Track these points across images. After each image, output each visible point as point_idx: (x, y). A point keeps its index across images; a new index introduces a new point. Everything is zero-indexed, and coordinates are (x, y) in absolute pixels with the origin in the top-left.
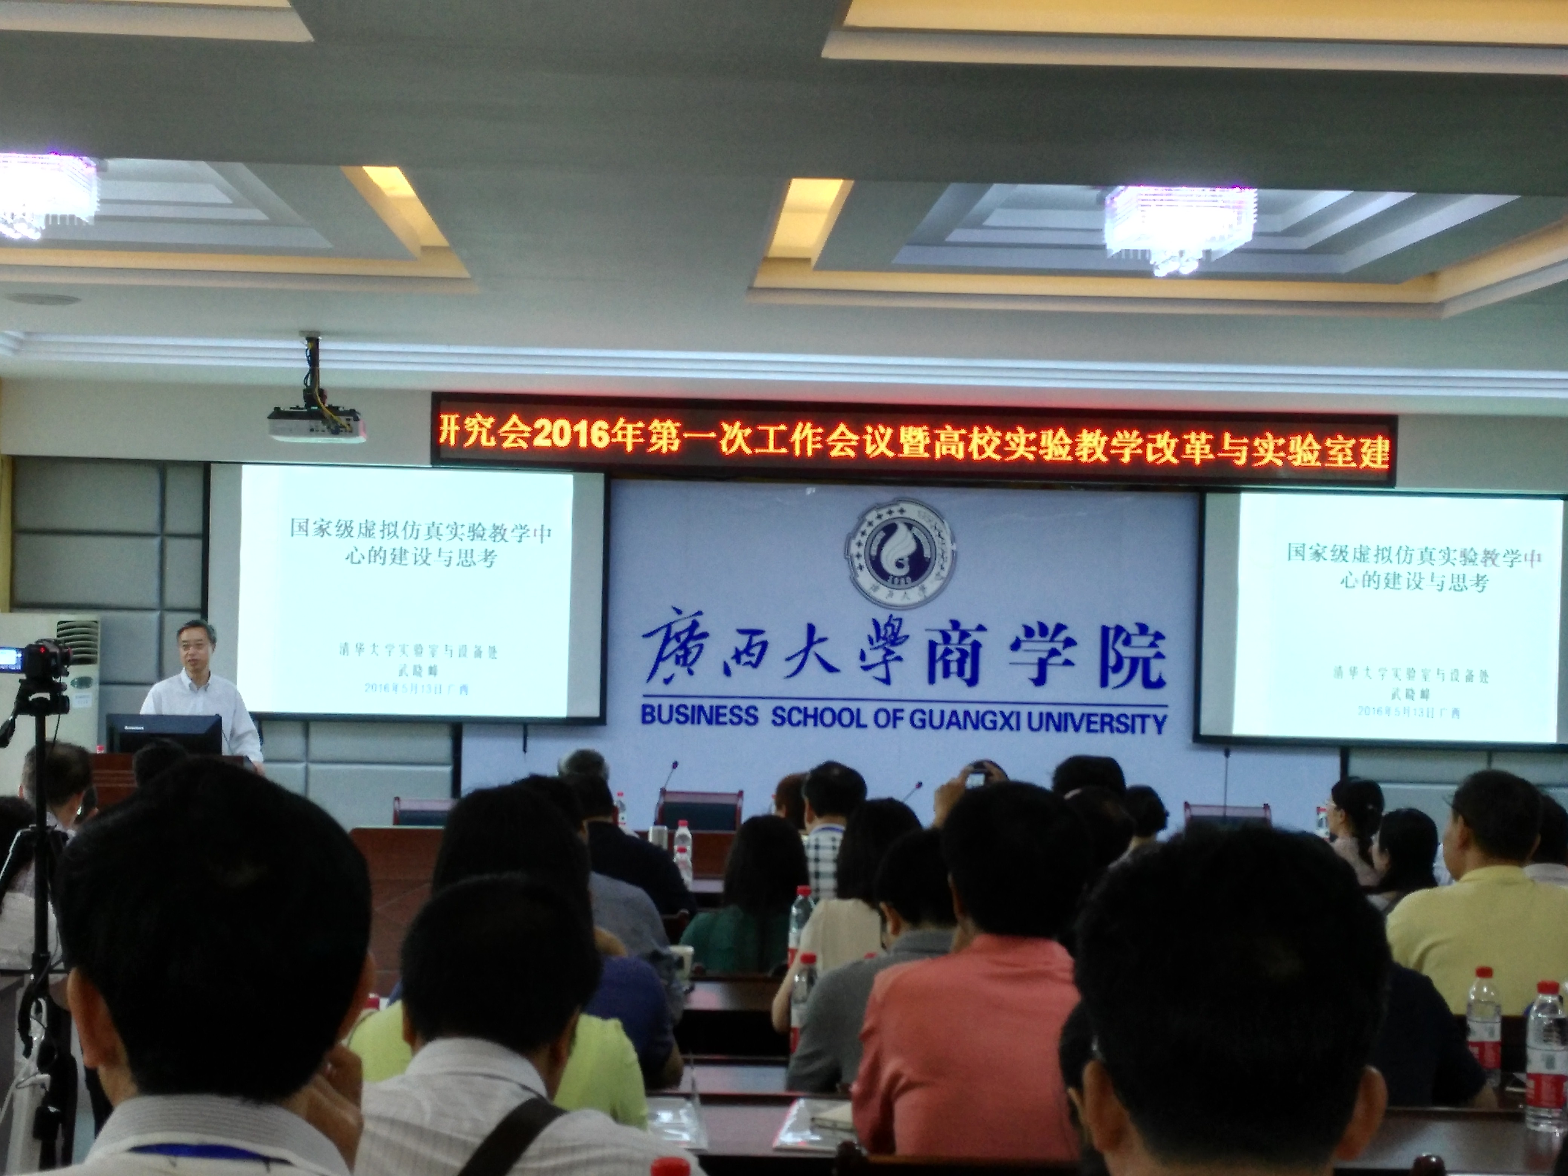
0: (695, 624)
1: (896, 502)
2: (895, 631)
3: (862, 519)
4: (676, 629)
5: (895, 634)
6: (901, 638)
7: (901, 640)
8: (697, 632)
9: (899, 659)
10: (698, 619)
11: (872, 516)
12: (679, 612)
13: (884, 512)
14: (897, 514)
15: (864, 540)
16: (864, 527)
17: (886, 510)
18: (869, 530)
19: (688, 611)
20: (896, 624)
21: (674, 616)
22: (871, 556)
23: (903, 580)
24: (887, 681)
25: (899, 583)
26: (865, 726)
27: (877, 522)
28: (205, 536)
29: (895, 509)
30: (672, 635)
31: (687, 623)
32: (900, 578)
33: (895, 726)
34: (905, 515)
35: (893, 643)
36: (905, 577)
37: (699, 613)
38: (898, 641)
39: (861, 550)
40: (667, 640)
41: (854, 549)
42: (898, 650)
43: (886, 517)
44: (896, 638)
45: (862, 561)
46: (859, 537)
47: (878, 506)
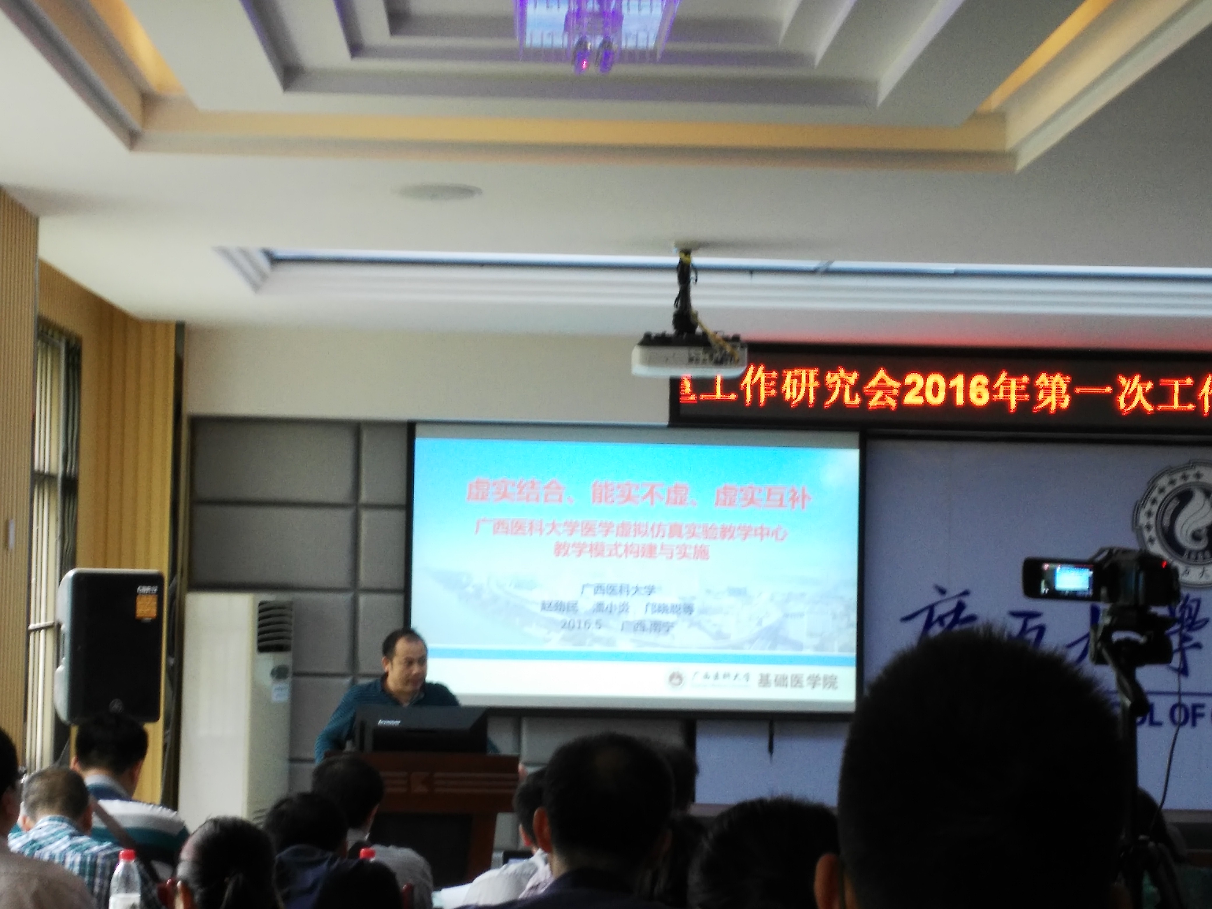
0: (961, 607)
1: (1192, 464)
2: (1193, 612)
3: (1152, 485)
4: (940, 611)
5: (1193, 617)
6: (1200, 621)
7: (1201, 624)
8: (964, 614)
9: (1198, 646)
10: (966, 600)
11: (1163, 482)
12: (942, 592)
13: (1177, 476)
14: (1191, 479)
15: (1155, 508)
16: (1155, 494)
17: (1180, 474)
18: (1160, 498)
19: (954, 590)
20: (1194, 605)
21: (935, 597)
22: (1163, 529)
23: (1200, 556)
24: (1183, 671)
25: (1196, 558)
26: (1159, 724)
27: (1169, 489)
28: (408, 507)
29: (1191, 473)
30: (935, 618)
31: (951, 605)
32: (1197, 552)
33: (1194, 724)
34: (1202, 480)
35: (1191, 628)
36: (1203, 551)
37: (966, 593)
38: (1196, 626)
39: (1152, 520)
40: (929, 624)
41: (1143, 520)
42: (1197, 636)
43: (1179, 483)
44: (1193, 623)
45: (1153, 533)
46: (1148, 506)
47: (1170, 471)
